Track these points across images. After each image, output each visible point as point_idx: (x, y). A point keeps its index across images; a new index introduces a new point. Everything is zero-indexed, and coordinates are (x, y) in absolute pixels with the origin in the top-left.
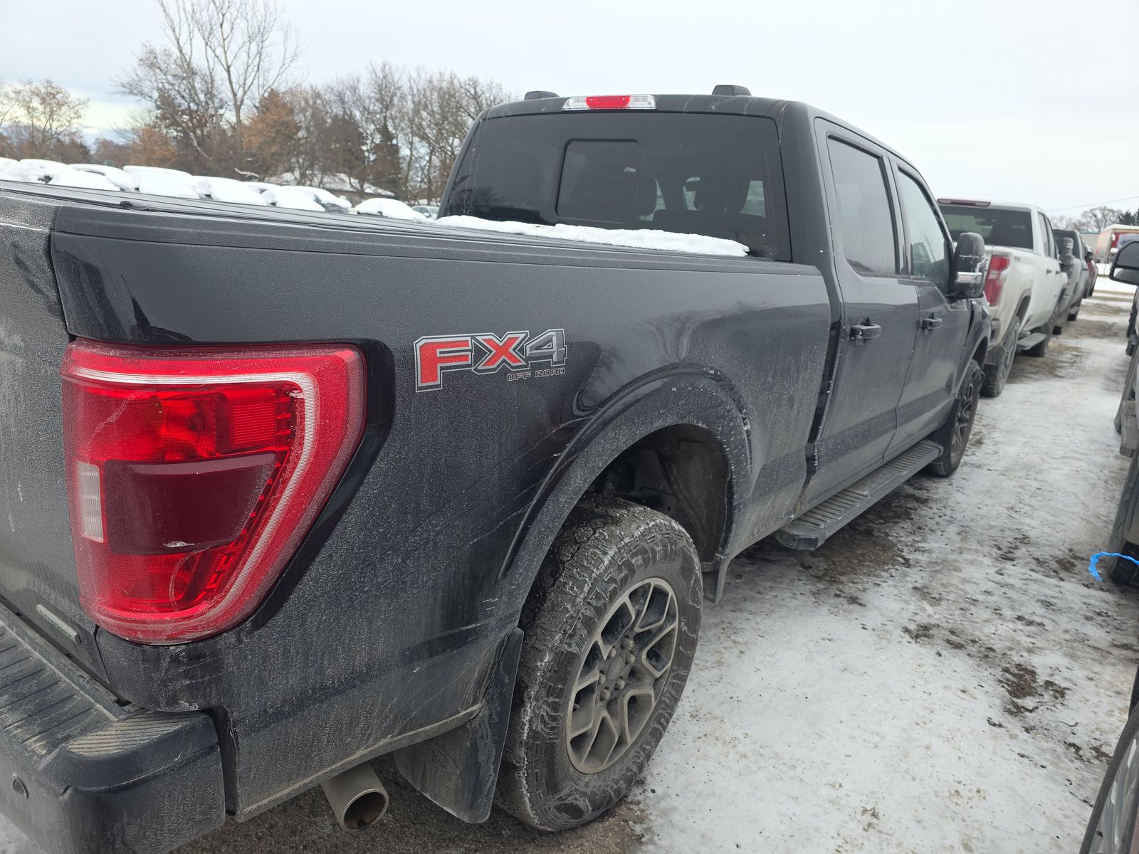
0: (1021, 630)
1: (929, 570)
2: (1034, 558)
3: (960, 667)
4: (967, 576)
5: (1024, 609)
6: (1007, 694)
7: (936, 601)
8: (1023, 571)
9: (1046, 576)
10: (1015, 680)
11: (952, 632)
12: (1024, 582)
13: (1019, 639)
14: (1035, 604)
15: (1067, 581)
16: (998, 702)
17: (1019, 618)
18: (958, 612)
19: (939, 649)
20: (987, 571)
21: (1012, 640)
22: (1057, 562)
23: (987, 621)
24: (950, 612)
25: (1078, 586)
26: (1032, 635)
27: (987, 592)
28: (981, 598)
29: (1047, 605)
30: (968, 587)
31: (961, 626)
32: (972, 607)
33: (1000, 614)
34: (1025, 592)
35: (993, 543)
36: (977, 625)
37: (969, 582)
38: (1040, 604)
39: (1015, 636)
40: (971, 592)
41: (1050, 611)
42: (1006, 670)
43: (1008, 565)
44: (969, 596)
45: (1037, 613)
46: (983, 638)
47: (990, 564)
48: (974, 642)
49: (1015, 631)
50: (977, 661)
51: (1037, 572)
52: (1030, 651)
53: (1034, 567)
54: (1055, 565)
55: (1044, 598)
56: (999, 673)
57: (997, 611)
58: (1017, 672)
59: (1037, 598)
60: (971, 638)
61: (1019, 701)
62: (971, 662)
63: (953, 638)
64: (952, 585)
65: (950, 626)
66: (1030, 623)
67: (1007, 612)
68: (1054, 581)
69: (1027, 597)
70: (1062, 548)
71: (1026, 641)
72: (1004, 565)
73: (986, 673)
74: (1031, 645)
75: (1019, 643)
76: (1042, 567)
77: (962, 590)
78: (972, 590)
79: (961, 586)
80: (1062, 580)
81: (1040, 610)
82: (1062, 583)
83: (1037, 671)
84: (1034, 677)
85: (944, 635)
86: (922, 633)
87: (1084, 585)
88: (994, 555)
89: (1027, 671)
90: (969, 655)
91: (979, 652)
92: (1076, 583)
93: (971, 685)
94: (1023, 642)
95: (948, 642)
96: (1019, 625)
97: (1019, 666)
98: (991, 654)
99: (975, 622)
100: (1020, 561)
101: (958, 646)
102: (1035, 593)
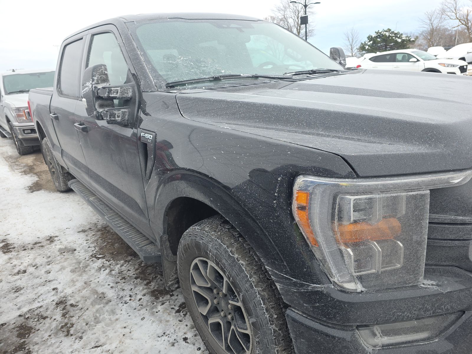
0: (20, 266)
1: (83, 261)
2: (47, 317)
3: (29, 239)
4: (65, 272)
5: (26, 278)
6: (9, 243)
7: (62, 251)
8: (45, 302)
9: (30, 310)
10: (9, 247)
11: (42, 246)
12: (39, 294)
13: (18, 261)
14: (23, 284)
15: (17, 318)
16: (10, 239)
17: (25, 272)
18: (49, 254)
19: (40, 239)
20: (62, 284)
21: (20, 258)
22: (31, 328)
23: (35, 259)
24: (51, 252)
25: (9, 319)
26: (14, 267)
27: (48, 272)
28: (48, 267)
29: (18, 290)
30: (58, 267)
31: (42, 250)
32: (47, 260)
33: (34, 266)
34: (33, 287)
35: (80, 306)
36: (37, 255)
37: (60, 270)
38: (22, 287)
39: (20, 261)
40: (54, 266)
41: (14, 286)
42: (14, 248)
43: (56, 299)
44: (53, 263)
45: (19, 281)
46: (30, 252)
47: (65, 291)
48: (32, 249)
49: (22, 263)
50: (25, 244)
51: (38, 308)
52: (10, 259)
53: (41, 310)
54: (31, 323)
55: (22, 292)
56: (15, 245)
57: (36, 267)
58: (10, 250)
59: (25, 289)
60: (35, 249)
61: (4, 243)
62: (27, 242)
63: (40, 245)
64: (65, 261)
65: (45, 247)
66: (18, 273)
67: (31, 270)
68: (25, 310)
69: (30, 285)
70: (36, 347)
71: (15, 262)
72: (59, 297)
73: (19, 243)
74: (12, 262)
75: (16, 259)
76: (38, 315)
77: (59, 263)
78: (55, 267)
79: (61, 264)
80: (20, 316)
81: (19, 283)
82: (19, 313)
83: (4, 254)
84: (3, 252)
85: (44, 243)
86: (51, 240)
87: (5, 324)
88: (70, 298)
89: (7, 252)
90: (30, 244)
91: (27, 247)
92: (11, 320)
93: (20, 237)
94: (15, 260)
95: (40, 243)
96: (22, 268)
97: (11, 251)
98: (23, 249)
99: (40, 255)
100: (53, 307)
101: (36, 243)
102: (28, 291)
